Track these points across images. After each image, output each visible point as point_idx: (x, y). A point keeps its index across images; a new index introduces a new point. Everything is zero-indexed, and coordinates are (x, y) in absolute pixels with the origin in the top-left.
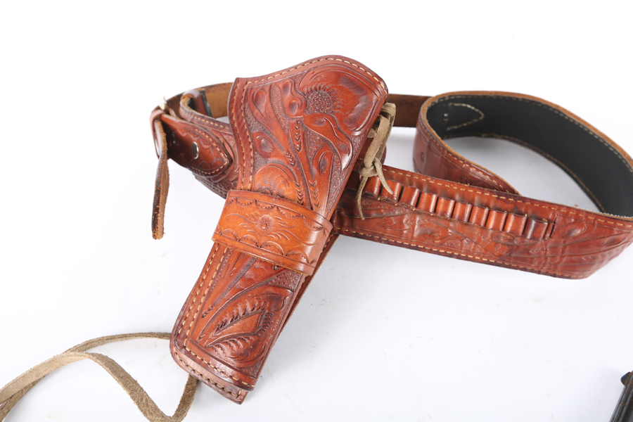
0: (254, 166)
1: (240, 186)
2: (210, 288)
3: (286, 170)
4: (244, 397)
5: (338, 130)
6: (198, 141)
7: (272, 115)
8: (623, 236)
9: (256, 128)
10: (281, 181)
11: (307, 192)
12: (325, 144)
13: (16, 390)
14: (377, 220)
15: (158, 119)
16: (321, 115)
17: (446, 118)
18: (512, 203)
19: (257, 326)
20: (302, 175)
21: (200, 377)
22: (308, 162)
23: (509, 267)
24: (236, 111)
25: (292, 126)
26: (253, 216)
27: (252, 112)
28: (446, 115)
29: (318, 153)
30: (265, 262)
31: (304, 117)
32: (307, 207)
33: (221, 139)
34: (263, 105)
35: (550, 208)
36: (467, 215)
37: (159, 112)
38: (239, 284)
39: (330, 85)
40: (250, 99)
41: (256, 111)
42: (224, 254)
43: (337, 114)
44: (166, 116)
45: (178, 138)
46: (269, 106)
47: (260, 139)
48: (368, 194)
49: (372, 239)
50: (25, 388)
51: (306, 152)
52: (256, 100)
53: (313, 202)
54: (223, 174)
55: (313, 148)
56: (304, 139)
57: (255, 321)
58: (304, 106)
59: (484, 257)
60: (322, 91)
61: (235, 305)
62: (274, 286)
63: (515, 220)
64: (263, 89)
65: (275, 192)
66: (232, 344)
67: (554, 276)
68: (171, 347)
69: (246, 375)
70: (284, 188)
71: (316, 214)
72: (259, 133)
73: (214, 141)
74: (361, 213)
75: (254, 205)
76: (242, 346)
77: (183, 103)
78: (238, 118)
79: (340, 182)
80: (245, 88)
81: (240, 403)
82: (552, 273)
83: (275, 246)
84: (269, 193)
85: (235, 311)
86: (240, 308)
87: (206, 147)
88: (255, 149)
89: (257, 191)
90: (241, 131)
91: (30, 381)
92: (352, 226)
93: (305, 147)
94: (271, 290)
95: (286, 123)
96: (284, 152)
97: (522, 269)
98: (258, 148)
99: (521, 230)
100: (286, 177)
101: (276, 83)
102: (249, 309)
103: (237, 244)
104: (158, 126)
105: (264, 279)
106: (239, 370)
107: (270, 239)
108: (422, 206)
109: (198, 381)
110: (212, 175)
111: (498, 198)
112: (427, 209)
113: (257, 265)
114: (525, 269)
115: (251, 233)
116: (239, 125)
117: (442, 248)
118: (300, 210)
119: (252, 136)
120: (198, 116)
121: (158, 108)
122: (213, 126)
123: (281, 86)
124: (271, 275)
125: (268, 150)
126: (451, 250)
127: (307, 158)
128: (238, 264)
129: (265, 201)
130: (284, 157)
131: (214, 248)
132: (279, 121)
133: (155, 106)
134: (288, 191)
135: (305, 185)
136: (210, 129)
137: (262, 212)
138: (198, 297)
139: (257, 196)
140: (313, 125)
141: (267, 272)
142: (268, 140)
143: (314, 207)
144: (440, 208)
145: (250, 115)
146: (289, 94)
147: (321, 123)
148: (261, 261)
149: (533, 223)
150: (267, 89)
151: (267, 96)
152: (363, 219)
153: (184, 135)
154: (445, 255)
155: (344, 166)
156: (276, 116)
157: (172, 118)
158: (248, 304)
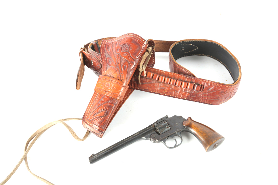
0: (106, 68)
1: (103, 74)
2: (93, 104)
3: (115, 69)
4: (102, 136)
5: (130, 57)
6: (92, 60)
7: (112, 52)
8: (225, 90)
9: (108, 56)
10: (113, 73)
11: (120, 76)
12: (126, 61)
13: (41, 131)
14: (146, 85)
15: (81, 52)
16: (125, 52)
17: (183, 49)
18: (190, 79)
19: (104, 114)
20: (119, 71)
21: (90, 131)
22: (121, 67)
23: (191, 100)
24: (102, 51)
25: (117, 55)
26: (104, 83)
27: (107, 51)
28: (183, 48)
29: (124, 64)
30: (107, 96)
31: (121, 53)
32: (120, 80)
33: (99, 59)
34: (110, 49)
35: (203, 81)
36: (175, 83)
37: (82, 50)
38: (100, 103)
39: (129, 43)
40: (106, 47)
41: (108, 51)
42: (97, 95)
43: (130, 52)
44: (84, 51)
45: (87, 59)
46: (112, 49)
47: (108, 60)
48: (142, 76)
49: (144, 91)
50: (43, 131)
51: (120, 64)
52: (108, 48)
53: (122, 79)
54: (100, 70)
55: (123, 62)
56: (120, 60)
57: (104, 113)
58: (121, 49)
59: (182, 97)
60: (126, 45)
61: (99, 109)
62: (110, 103)
63: (190, 85)
64: (110, 44)
65: (111, 76)
66: (97, 119)
67: (207, 104)
68: (82, 122)
69: (101, 128)
70: (114, 75)
71: (123, 83)
72: (109, 58)
73: (97, 60)
74: (140, 83)
75: (105, 80)
76: (100, 120)
77: (89, 47)
78: (103, 53)
79: (131, 73)
80: (105, 43)
81: (101, 138)
82: (206, 103)
83: (110, 91)
84: (109, 76)
85: (98, 110)
86: (100, 109)
87: (95, 62)
88: (107, 63)
89: (107, 76)
90: (103, 57)
91: (44, 129)
92: (138, 86)
93: (120, 62)
94: (109, 104)
95: (116, 54)
96: (114, 64)
97: (195, 101)
98: (108, 63)
99: (192, 88)
100: (115, 71)
101: (114, 42)
102: (102, 110)
103: (100, 91)
104: (81, 54)
105: (107, 101)
106: (99, 126)
107: (109, 89)
108: (160, 80)
109: (90, 132)
110: (97, 70)
111: (186, 78)
112: (161, 81)
113: (105, 97)
114: (196, 101)
115: (104, 88)
116: (103, 55)
117: (168, 94)
118: (117, 81)
119: (106, 59)
120: (93, 52)
121: (82, 48)
122: (97, 55)
123: (115, 43)
124: (109, 100)
125: (110, 63)
126: (171, 95)
127: (121, 65)
128: (100, 97)
129: (108, 79)
130: (114, 65)
131: (94, 93)
132: (114, 54)
133: (81, 48)
134: (115, 76)
135: (120, 74)
136: (96, 56)
137: (107, 82)
138: (89, 107)
139: (106, 77)
140: (123, 55)
141: (108, 99)
142: (111, 60)
143: (122, 80)
144: (166, 81)
145: (106, 52)
146: (117, 46)
147: (125, 55)
148: (106, 96)
149: (196, 86)
150: (111, 44)
151: (111, 46)
152: (141, 84)
153: (89, 58)
154: (169, 96)
155: (132, 68)
156: (113, 52)
157: (86, 52)
158: (102, 108)
